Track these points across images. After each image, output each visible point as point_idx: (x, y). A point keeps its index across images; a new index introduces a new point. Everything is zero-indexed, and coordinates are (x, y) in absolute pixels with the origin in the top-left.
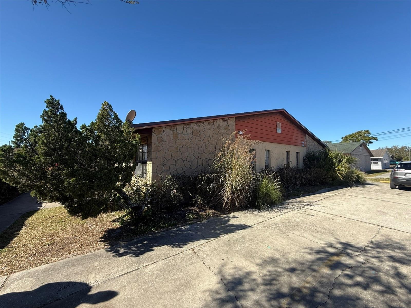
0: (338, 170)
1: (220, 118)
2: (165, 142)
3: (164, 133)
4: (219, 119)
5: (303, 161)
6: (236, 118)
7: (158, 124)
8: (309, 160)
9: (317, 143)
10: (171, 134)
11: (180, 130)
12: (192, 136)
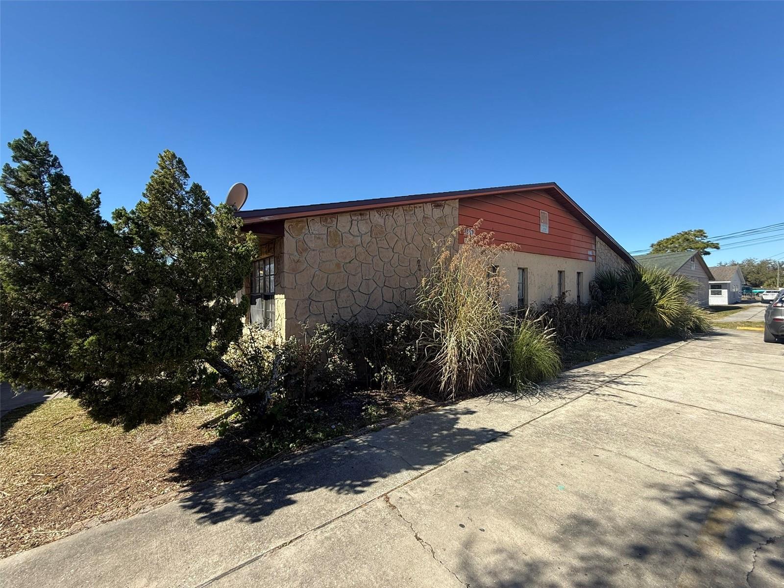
0: (662, 307)
1: (429, 200)
2: (313, 253)
3: (311, 232)
4: (426, 203)
5: (589, 291)
6: (461, 200)
7: (297, 212)
8: (601, 288)
9: (615, 254)
10: (324, 234)
11: (344, 226)
12: (370, 238)
